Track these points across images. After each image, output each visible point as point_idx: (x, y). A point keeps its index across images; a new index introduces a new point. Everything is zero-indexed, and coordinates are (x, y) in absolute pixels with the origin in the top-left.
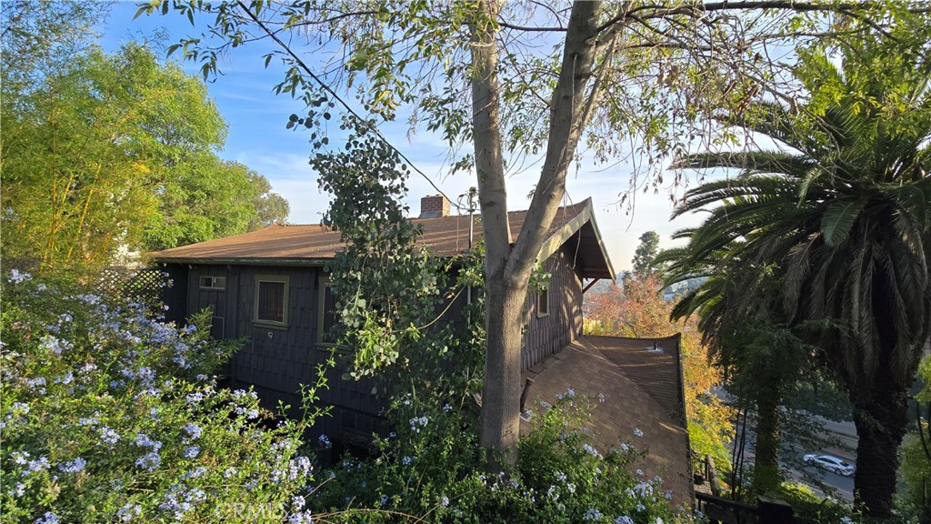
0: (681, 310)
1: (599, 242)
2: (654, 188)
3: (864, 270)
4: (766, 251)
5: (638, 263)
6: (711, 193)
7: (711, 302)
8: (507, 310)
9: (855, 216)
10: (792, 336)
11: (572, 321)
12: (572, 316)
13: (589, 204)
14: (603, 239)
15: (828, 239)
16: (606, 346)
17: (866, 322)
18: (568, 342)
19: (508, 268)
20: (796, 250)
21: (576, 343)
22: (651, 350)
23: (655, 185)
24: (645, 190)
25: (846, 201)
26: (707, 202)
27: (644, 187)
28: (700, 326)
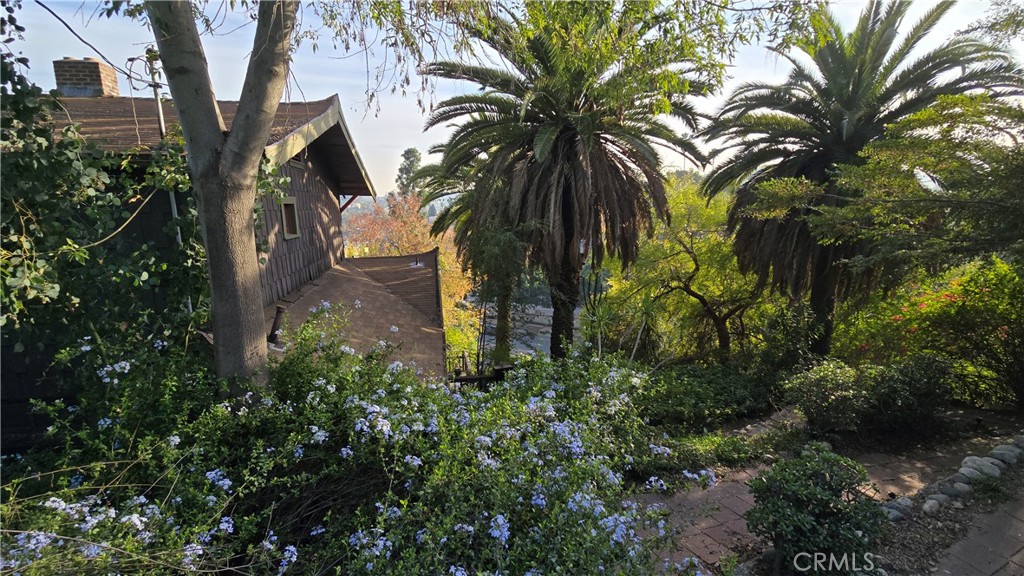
0: (438, 227)
1: (353, 152)
2: (402, 90)
3: (559, 182)
4: (499, 167)
5: (402, 183)
6: (458, 106)
7: (463, 218)
8: (230, 217)
9: (554, 137)
10: (514, 237)
11: (330, 243)
12: (329, 238)
13: (336, 103)
14: (357, 148)
15: (537, 156)
16: (370, 267)
17: (558, 223)
18: (328, 267)
19: (224, 165)
20: (519, 166)
21: (337, 267)
22: (413, 265)
23: (403, 86)
24: (393, 91)
25: (551, 125)
26: (456, 115)
27: (391, 87)
28: (455, 241)
